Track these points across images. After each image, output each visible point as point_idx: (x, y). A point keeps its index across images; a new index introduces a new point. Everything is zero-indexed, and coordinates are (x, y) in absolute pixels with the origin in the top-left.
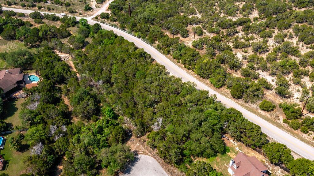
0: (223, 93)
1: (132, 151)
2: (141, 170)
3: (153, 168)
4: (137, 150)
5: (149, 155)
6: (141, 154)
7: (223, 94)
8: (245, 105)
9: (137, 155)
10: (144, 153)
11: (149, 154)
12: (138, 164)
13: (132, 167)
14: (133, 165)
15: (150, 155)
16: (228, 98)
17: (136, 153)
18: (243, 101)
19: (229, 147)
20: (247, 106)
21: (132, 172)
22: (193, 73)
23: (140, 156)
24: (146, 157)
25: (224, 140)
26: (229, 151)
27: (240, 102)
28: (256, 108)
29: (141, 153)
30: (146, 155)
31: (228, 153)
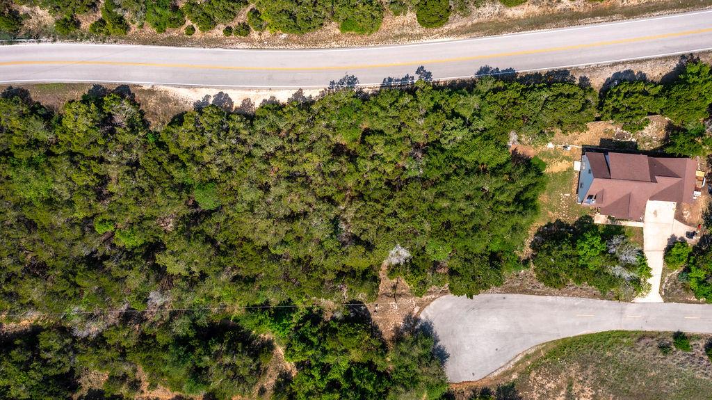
0: (397, 32)
1: (402, 323)
2: (454, 333)
3: (465, 310)
4: (406, 313)
5: (434, 299)
6: (420, 311)
7: (401, 36)
8: (470, 23)
9: (417, 320)
10: (422, 306)
11: (429, 297)
12: (438, 329)
13: (438, 344)
14: (436, 341)
15: (433, 297)
16: (420, 36)
17: (411, 320)
18: (457, 16)
19: (536, 157)
20: (475, 21)
21: (448, 351)
22: (267, 33)
23: (422, 317)
24: (435, 306)
25: (515, 149)
26: (544, 165)
27: (454, 26)
28: (496, 11)
29: (416, 310)
30: (429, 304)
31: (547, 171)
